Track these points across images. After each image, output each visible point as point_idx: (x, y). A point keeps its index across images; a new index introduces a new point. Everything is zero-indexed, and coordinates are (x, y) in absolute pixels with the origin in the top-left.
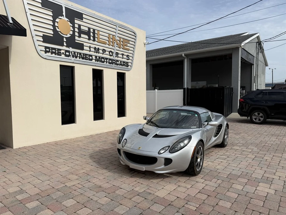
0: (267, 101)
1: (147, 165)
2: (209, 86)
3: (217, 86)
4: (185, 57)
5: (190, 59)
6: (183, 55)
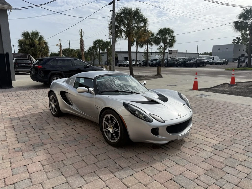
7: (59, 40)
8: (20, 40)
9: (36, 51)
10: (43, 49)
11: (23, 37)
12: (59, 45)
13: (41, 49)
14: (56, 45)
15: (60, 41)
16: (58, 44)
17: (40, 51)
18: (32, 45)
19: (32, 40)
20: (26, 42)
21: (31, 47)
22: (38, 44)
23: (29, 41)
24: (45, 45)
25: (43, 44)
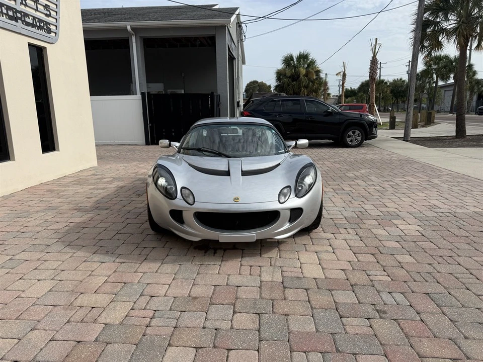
0: (281, 113)
1: (258, 229)
2: (169, 91)
3: (183, 92)
4: (132, 32)
5: (140, 37)
6: (129, 28)
7: (343, 64)
8: (278, 70)
9: (299, 88)
10: (311, 83)
11: (283, 65)
12: (342, 73)
13: (309, 83)
14: (337, 75)
15: (344, 67)
16: (340, 73)
17: (306, 87)
18: (295, 77)
19: (295, 68)
20: (287, 72)
21: (293, 81)
22: (304, 76)
23: (291, 71)
24: (316, 75)
25: (313, 75)
